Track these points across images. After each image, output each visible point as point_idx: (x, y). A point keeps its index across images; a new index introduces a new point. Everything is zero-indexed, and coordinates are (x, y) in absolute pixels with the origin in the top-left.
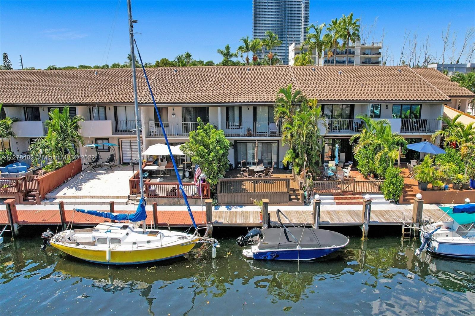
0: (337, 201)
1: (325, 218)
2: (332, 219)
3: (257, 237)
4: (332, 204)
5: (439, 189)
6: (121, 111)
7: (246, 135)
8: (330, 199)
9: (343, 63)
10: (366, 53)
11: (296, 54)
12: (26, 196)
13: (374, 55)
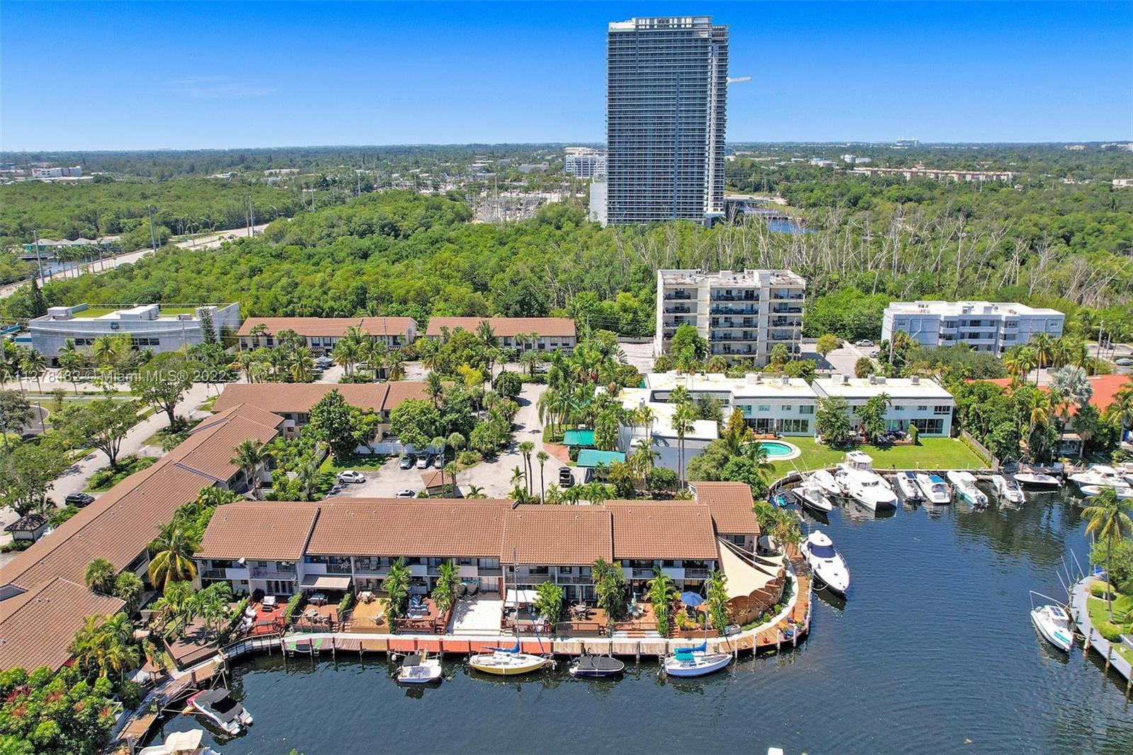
0: (627, 635)
2: (620, 650)
3: (578, 662)
4: (624, 637)
5: (692, 629)
6: (482, 561)
7: (574, 582)
8: (624, 634)
9: (741, 312)
10: (781, 294)
11: (667, 297)
12: (435, 629)
13: (792, 297)
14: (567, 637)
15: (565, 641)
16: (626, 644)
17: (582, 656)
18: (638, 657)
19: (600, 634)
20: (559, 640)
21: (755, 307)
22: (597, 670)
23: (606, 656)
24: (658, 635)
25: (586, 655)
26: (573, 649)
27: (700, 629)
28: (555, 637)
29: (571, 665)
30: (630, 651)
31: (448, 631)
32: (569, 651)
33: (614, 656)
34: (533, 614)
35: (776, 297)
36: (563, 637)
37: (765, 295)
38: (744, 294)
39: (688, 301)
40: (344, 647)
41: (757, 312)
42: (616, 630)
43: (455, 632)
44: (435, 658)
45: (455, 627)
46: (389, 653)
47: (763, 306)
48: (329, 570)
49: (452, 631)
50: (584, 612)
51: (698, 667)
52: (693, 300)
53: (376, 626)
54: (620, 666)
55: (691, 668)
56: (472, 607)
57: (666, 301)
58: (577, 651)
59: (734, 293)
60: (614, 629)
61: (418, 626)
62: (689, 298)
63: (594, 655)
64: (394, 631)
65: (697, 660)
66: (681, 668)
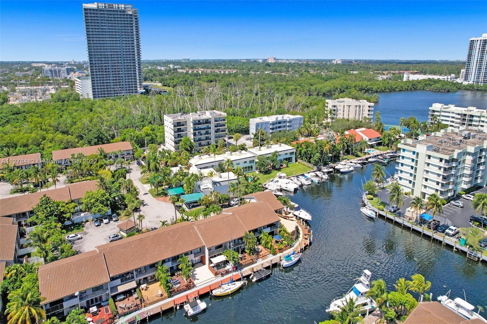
3: (253, 276)
6: (196, 250)
8: (261, 260)
9: (204, 129)
10: (217, 120)
11: (174, 126)
12: (188, 287)
13: (221, 121)
14: (243, 269)
16: (264, 263)
18: (271, 266)
22: (263, 276)
24: (272, 255)
25: (254, 272)
26: (248, 272)
28: (238, 271)
30: (267, 265)
31: (194, 287)
32: (247, 274)
33: (264, 268)
34: (222, 265)
37: (213, 121)
38: (205, 121)
39: (183, 126)
41: (210, 128)
42: (257, 259)
43: (197, 286)
45: (195, 284)
46: (174, 307)
47: (212, 125)
48: (122, 281)
50: (242, 257)
51: (294, 261)
52: (185, 126)
54: (268, 271)
55: (292, 262)
56: (195, 273)
57: (174, 128)
58: (250, 272)
59: (201, 121)
61: (181, 289)
63: (257, 271)
64: (170, 297)
66: (289, 263)
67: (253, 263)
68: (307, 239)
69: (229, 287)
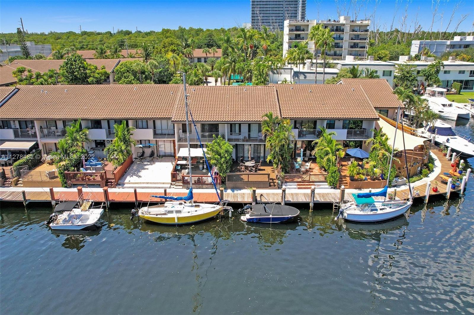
0: (299, 186)
1: (290, 199)
2: (293, 199)
3: (249, 210)
4: (295, 188)
5: (361, 180)
6: (158, 123)
7: (243, 141)
8: (294, 185)
10: (355, 29)
11: (291, 30)
12: (106, 182)
13: (361, 31)
14: (240, 189)
15: (236, 192)
16: (297, 194)
17: (254, 204)
18: (311, 205)
19: (270, 186)
20: (229, 191)
21: (342, 36)
22: (271, 216)
23: (279, 204)
24: (327, 186)
25: (257, 203)
26: (243, 197)
27: (369, 180)
28: (226, 189)
29: (243, 213)
30: (302, 199)
31: (119, 185)
32: (240, 200)
33: (286, 204)
34: (204, 171)
35: (353, 31)
36: (233, 189)
37: (347, 29)
38: (335, 28)
39: (303, 32)
40: (9, 198)
41: (342, 39)
42: (286, 182)
43: (126, 185)
44: (99, 208)
45: (127, 181)
46: (53, 203)
47: (346, 36)
48: (16, 135)
49: (124, 184)
50: (253, 167)
51: (379, 212)
52: (306, 32)
53: (48, 180)
54: (296, 213)
55: (372, 213)
56: (146, 167)
57: (291, 32)
58: (248, 199)
60: (284, 181)
61: (89, 180)
62: (303, 30)
63: (266, 203)
64: (65, 185)
65: (378, 205)
66: (362, 213)
67: (270, 184)
68: (446, 183)
69: (179, 208)
